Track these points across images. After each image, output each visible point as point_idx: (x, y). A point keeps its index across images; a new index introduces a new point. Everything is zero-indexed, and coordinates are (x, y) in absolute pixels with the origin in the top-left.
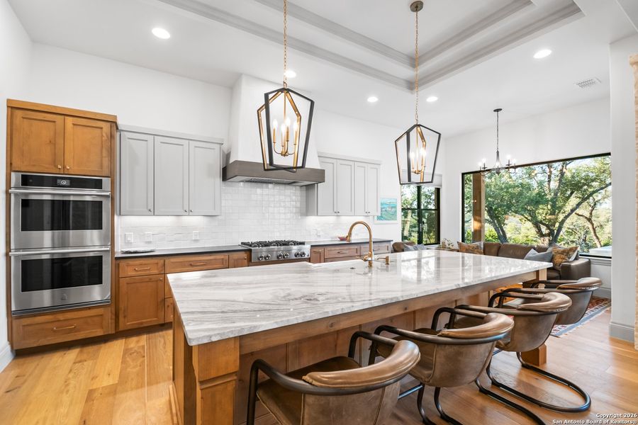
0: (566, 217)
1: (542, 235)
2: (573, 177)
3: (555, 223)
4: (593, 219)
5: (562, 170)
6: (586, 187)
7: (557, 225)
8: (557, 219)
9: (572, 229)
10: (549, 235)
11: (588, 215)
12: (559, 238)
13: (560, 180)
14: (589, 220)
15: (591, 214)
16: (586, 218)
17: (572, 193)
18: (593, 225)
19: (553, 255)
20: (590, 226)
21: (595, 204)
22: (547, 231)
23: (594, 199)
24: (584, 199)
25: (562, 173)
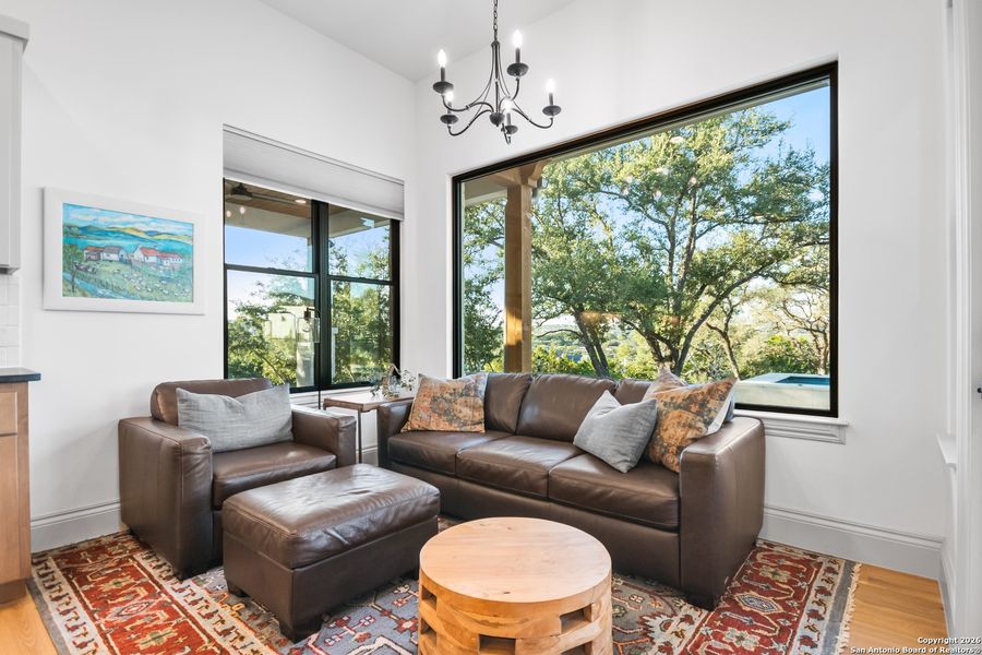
0: (696, 327)
1: (661, 359)
2: (704, 260)
3: (679, 337)
4: (729, 334)
5: (688, 247)
6: (721, 278)
7: (683, 340)
8: (681, 330)
9: (702, 351)
10: (670, 358)
11: (722, 328)
12: (685, 364)
13: (686, 264)
14: (724, 335)
15: (726, 325)
16: (720, 331)
17: (703, 288)
18: (729, 342)
19: (659, 414)
20: (725, 345)
21: (732, 311)
22: (668, 352)
23: (730, 303)
24: (719, 299)
25: (689, 251)
